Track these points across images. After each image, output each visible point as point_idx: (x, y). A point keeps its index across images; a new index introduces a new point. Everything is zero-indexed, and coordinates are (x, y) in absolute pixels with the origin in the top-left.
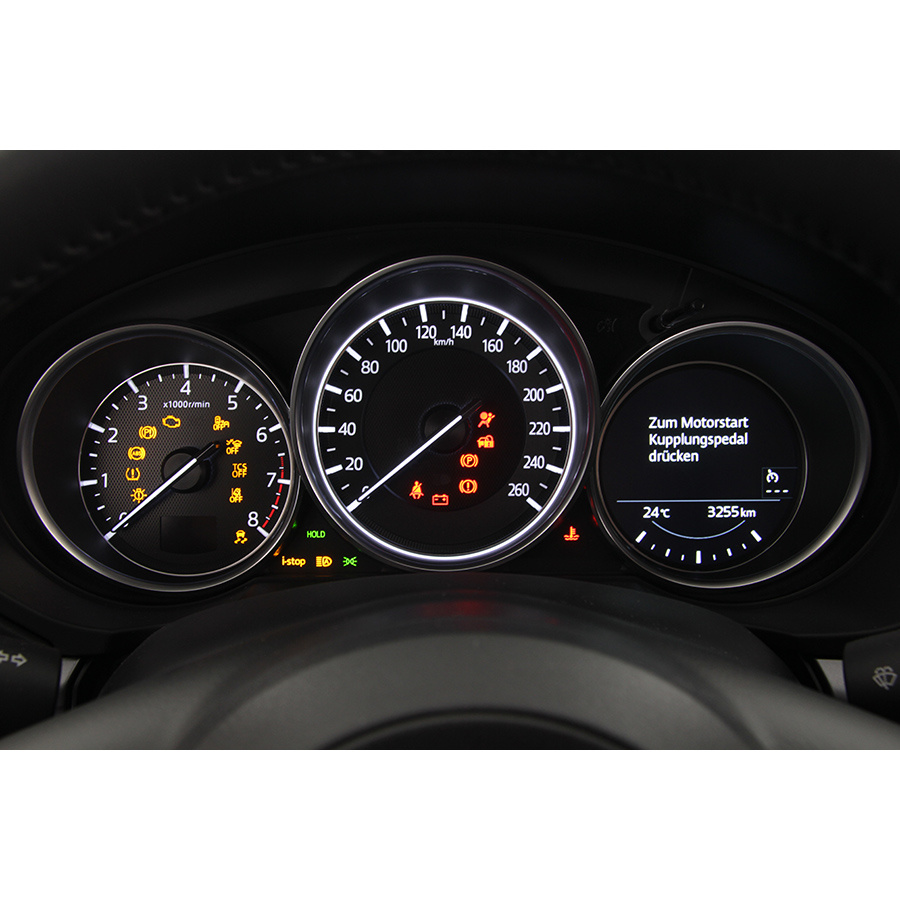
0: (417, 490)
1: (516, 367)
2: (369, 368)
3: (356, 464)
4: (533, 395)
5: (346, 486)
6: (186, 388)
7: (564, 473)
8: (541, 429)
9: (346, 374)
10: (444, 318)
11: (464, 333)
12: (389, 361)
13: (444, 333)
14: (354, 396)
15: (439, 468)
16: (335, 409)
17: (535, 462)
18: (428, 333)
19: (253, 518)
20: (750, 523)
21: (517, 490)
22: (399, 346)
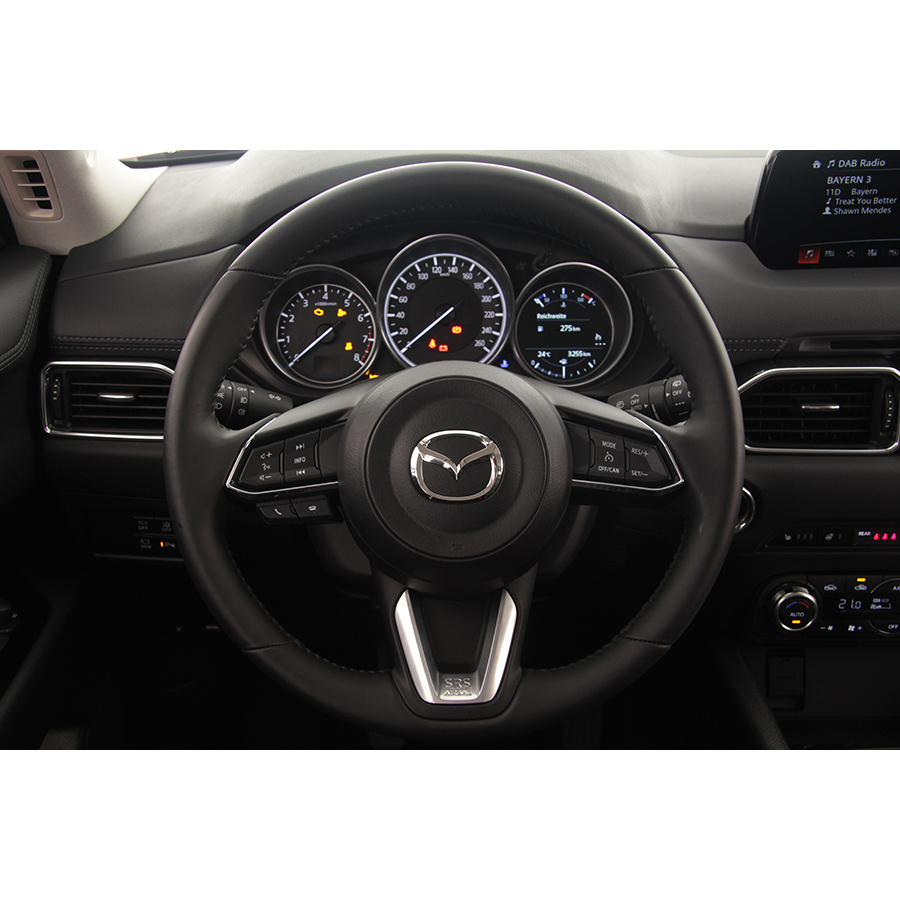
0: (432, 344)
1: (478, 286)
2: (411, 286)
3: (404, 331)
4: (486, 299)
5: (401, 341)
6: (326, 297)
7: (500, 335)
8: (489, 315)
9: (400, 290)
10: (445, 263)
11: (454, 270)
12: (420, 284)
13: (445, 270)
14: (403, 300)
15: (442, 332)
16: (395, 306)
17: (487, 330)
18: (437, 270)
19: (357, 357)
20: (589, 359)
21: (479, 343)
22: (424, 276)
